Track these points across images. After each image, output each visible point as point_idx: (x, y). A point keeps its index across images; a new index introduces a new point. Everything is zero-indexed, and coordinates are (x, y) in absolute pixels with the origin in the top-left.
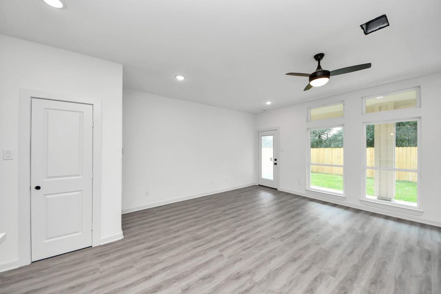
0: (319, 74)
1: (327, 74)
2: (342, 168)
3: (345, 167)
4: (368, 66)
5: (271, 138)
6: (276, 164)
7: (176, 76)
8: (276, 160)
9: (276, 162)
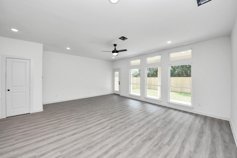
0: (115, 51)
1: (117, 52)
2: (140, 85)
3: (141, 84)
4: (126, 50)
5: (118, 72)
6: (119, 84)
7: (66, 48)
8: (119, 82)
9: (119, 83)
